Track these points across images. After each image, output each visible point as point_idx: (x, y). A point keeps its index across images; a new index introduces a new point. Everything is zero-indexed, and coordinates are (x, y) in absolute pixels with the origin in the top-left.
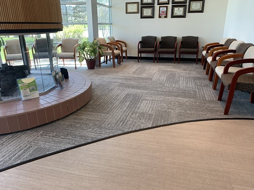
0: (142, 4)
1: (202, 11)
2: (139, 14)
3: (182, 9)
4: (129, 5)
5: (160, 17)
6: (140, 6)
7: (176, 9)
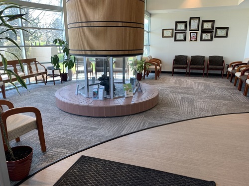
0: (176, 30)
1: (226, 36)
2: (174, 38)
3: (209, 34)
4: (165, 31)
5: (191, 40)
6: (174, 32)
7: (204, 35)
